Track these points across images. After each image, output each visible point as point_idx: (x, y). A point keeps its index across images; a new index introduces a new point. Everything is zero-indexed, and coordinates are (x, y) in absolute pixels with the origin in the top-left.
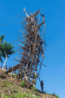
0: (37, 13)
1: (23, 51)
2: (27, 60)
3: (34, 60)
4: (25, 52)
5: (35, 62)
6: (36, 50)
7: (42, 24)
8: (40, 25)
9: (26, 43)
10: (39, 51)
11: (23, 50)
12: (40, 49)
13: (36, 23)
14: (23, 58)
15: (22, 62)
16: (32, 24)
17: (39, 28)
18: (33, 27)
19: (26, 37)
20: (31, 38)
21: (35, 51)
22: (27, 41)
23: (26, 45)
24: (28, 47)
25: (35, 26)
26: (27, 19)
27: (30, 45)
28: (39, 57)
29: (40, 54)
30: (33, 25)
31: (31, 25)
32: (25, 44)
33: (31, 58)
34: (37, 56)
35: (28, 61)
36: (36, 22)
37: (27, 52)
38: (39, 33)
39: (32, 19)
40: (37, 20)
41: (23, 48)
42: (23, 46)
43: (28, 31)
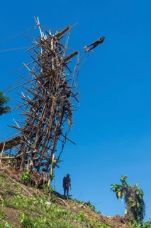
0: (63, 32)
1: (28, 110)
2: (35, 128)
3: (51, 130)
4: (32, 111)
5: (53, 134)
6: (57, 109)
7: (72, 56)
8: (68, 59)
9: (36, 92)
10: (63, 112)
11: (29, 108)
12: (64, 108)
13: (61, 53)
14: (28, 124)
15: (25, 132)
16: (52, 54)
17: (64, 64)
18: (53, 60)
19: (37, 80)
20: (48, 82)
21: (55, 110)
22: (39, 89)
23: (36, 97)
24: (40, 101)
25: (57, 60)
26: (42, 42)
27: (45, 98)
28: (61, 123)
29: (64, 118)
30: (54, 56)
31: (49, 56)
32: (34, 94)
33: (45, 126)
34: (57, 123)
35: (39, 130)
36: (60, 50)
37: (37, 112)
38: (64, 74)
39: (52, 43)
40: (62, 47)
41: (30, 103)
42: (30, 98)
43: (43, 67)
